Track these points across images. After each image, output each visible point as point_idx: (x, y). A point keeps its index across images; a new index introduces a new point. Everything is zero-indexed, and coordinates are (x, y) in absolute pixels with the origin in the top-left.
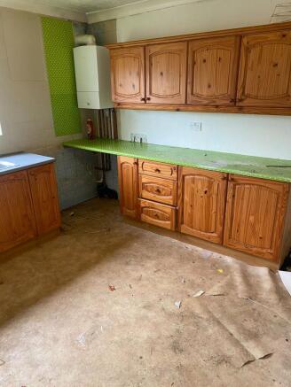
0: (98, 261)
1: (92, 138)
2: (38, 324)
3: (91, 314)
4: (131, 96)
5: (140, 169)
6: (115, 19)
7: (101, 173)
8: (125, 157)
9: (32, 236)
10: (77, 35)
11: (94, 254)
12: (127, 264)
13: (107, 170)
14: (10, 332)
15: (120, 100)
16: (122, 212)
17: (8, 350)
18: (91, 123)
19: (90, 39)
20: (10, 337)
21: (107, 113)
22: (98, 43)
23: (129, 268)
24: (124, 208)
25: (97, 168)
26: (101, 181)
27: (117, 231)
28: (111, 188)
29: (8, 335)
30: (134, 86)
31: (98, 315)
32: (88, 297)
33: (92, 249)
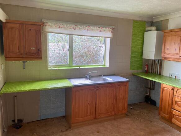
1: (147, 73)
4: (173, 55)
5: (175, 93)
6: (169, 19)
7: (149, 90)
8: (166, 85)
10: (148, 27)
13: (152, 89)
15: (166, 56)
16: (159, 114)
18: (147, 66)
19: (154, 28)
21: (157, 62)
22: (157, 30)
24: (161, 112)
25: (147, 88)
26: (148, 94)
27: (155, 123)
30: (176, 50)
33: (141, 130)
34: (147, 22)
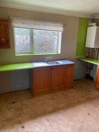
0: (84, 102)
1: (88, 57)
2: (63, 117)
3: (80, 121)
7: (89, 70)
9: (63, 86)
10: (90, 23)
11: (83, 99)
12: (96, 107)
13: (91, 69)
14: (54, 116)
16: (95, 86)
17: (53, 122)
18: (89, 52)
20: (54, 118)
21: (95, 49)
22: (97, 25)
23: (97, 109)
24: (97, 85)
25: (87, 68)
26: (88, 73)
27: (92, 93)
28: (91, 76)
29: (53, 117)
31: (83, 122)
32: (80, 114)
33: (82, 97)
34: (90, 19)
